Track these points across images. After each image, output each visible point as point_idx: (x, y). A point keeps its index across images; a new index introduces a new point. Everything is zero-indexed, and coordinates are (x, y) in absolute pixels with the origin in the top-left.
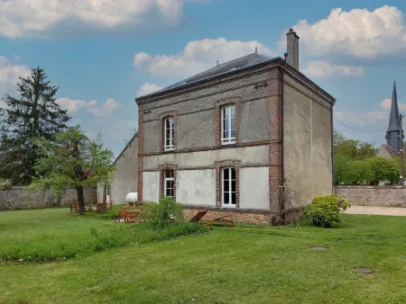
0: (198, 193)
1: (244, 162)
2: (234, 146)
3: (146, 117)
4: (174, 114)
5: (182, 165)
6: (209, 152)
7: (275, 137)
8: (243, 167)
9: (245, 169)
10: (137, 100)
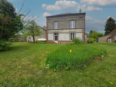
0: (65, 38)
1: (77, 32)
2: (74, 29)
3: (49, 21)
4: (58, 21)
5: (60, 32)
6: (68, 30)
7: (84, 27)
8: (76, 33)
9: (77, 33)
10: (46, 17)
